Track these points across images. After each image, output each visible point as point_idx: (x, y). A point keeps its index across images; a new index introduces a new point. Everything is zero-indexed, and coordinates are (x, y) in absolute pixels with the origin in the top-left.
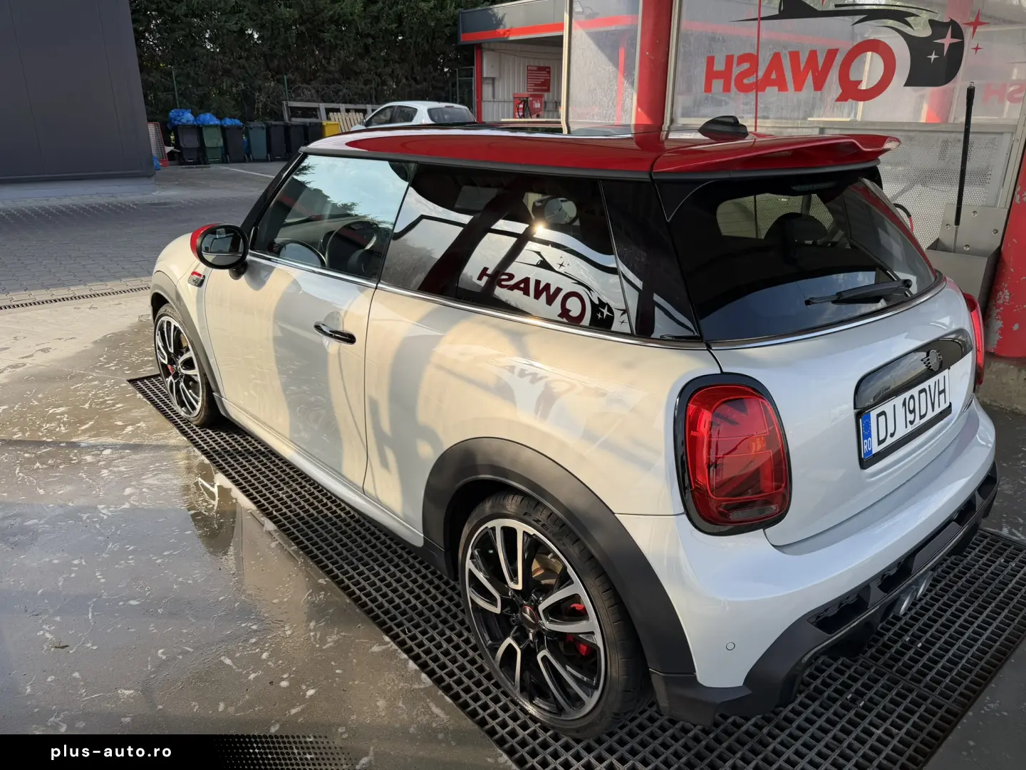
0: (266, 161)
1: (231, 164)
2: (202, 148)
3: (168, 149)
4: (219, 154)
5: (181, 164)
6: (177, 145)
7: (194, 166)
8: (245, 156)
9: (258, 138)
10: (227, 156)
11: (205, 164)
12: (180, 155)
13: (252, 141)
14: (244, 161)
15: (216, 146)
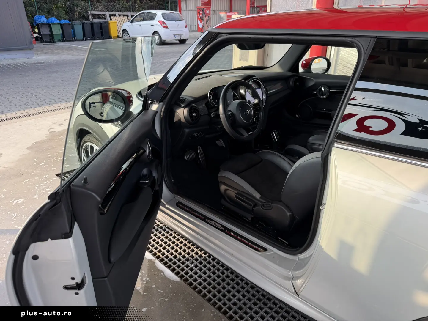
0: (83, 40)
1: (67, 42)
2: (52, 35)
3: (35, 35)
4: (60, 38)
5: (42, 43)
6: (39, 33)
7: (49, 44)
8: (73, 38)
9: (78, 29)
10: (64, 38)
11: (54, 42)
12: (41, 38)
13: (75, 31)
14: (73, 41)
15: (58, 33)
